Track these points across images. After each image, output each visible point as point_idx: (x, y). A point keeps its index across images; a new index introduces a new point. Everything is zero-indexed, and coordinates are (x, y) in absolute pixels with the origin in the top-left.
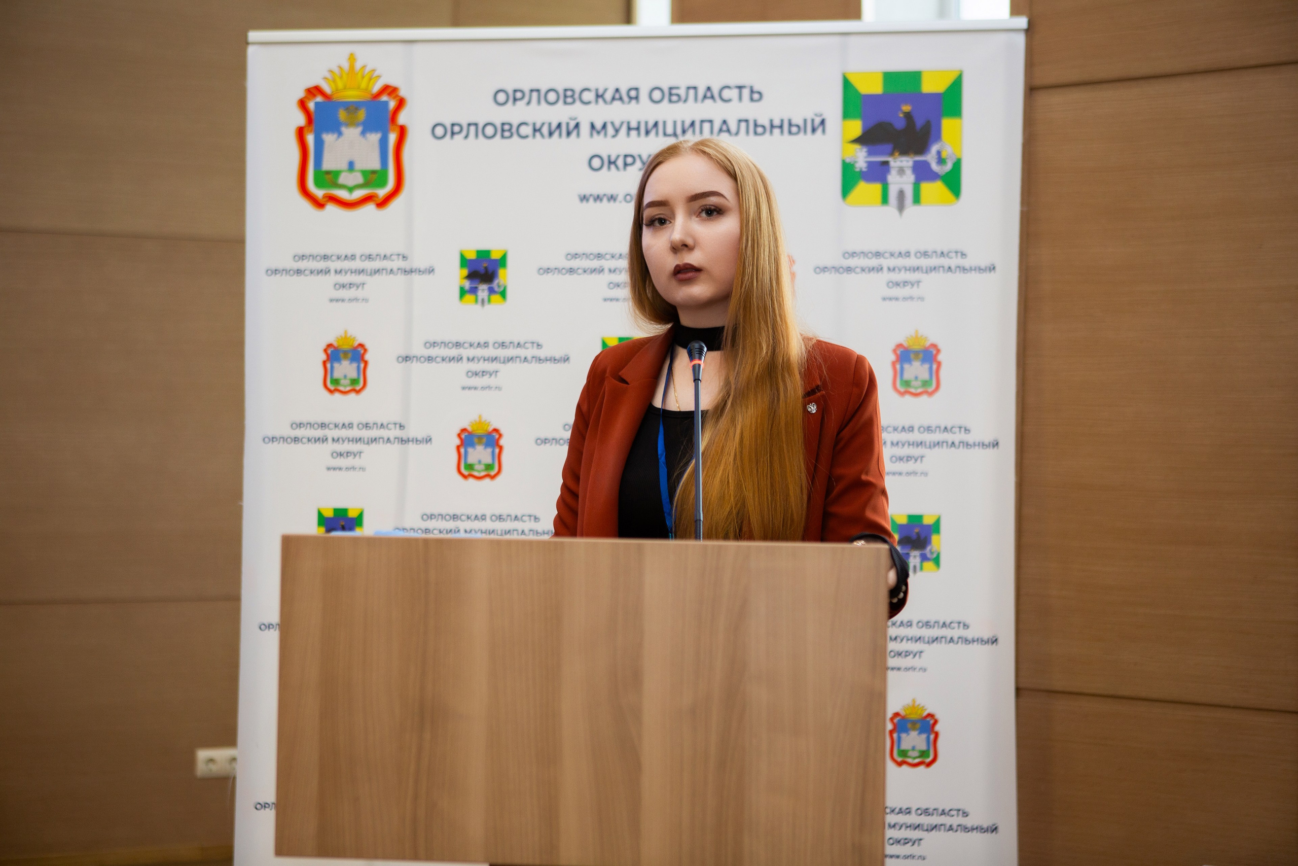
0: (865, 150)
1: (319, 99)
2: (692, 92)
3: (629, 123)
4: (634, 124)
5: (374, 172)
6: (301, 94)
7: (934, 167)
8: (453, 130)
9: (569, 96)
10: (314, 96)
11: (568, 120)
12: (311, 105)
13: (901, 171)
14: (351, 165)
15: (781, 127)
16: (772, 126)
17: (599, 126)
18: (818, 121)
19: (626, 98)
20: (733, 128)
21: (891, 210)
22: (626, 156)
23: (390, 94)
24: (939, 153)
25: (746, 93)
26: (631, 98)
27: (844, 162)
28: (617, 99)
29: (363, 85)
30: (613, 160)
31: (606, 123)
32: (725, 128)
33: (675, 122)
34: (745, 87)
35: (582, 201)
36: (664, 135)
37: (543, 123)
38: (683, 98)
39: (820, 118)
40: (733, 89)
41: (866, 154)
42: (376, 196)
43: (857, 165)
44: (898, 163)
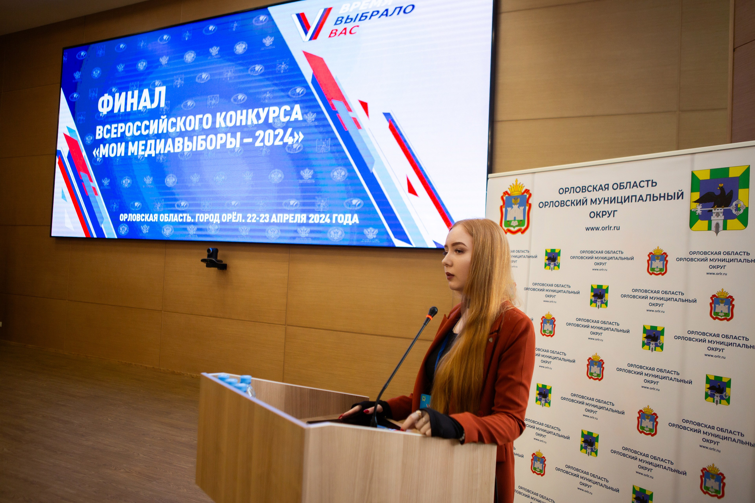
0: (701, 205)
1: (507, 196)
2: (628, 184)
3: (604, 198)
4: (606, 199)
5: (521, 221)
6: (502, 194)
7: (734, 212)
8: (545, 204)
9: (584, 189)
10: (505, 194)
11: (583, 198)
12: (505, 198)
13: (718, 214)
14: (515, 219)
15: (664, 197)
16: (660, 197)
17: (594, 201)
19: (604, 189)
20: (644, 199)
21: (712, 233)
22: (603, 212)
23: (527, 193)
24: (736, 205)
25: (650, 183)
26: (606, 188)
27: (691, 211)
28: (601, 189)
29: (519, 190)
30: (598, 213)
31: (596, 199)
32: (641, 198)
33: (622, 197)
34: (650, 180)
35: (587, 230)
36: (618, 202)
37: (575, 200)
38: (625, 187)
39: (681, 192)
40: (645, 182)
41: (701, 207)
42: (521, 229)
43: (697, 212)
44: (716, 211)
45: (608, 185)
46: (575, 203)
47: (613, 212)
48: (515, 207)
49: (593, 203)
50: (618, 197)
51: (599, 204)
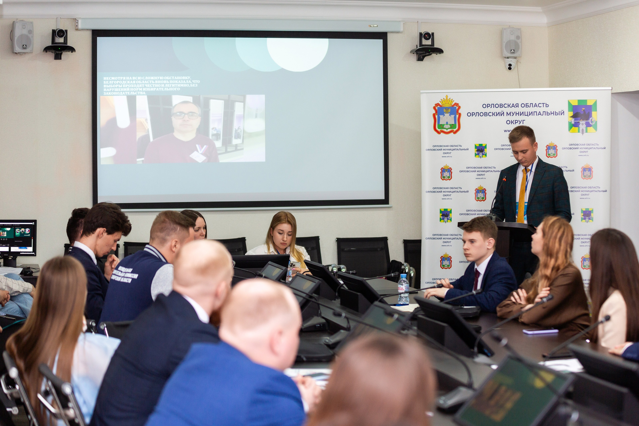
2: (531, 105)
3: (516, 112)
4: (517, 113)
5: (453, 125)
6: (434, 106)
7: (590, 123)
8: (472, 114)
9: (501, 106)
10: (438, 106)
11: (501, 112)
13: (583, 124)
14: (447, 123)
15: (553, 113)
16: (551, 113)
18: (562, 112)
19: (515, 106)
20: (542, 114)
21: (580, 134)
22: (515, 121)
23: (456, 106)
24: (591, 120)
25: (545, 105)
26: (516, 106)
27: (569, 122)
28: (513, 106)
29: (450, 103)
30: (512, 121)
31: (510, 112)
32: (540, 114)
33: (527, 112)
34: (544, 103)
35: (505, 132)
36: (525, 115)
37: (495, 112)
38: (529, 106)
39: (563, 111)
40: (542, 104)
41: (574, 120)
42: (454, 131)
43: (572, 123)
44: (582, 122)
45: (518, 104)
46: (495, 114)
47: (522, 121)
48: (447, 115)
49: (509, 115)
50: (525, 112)
51: (512, 116)
